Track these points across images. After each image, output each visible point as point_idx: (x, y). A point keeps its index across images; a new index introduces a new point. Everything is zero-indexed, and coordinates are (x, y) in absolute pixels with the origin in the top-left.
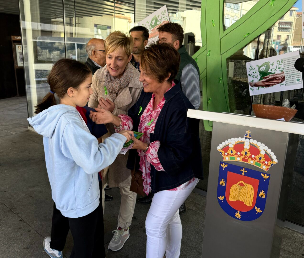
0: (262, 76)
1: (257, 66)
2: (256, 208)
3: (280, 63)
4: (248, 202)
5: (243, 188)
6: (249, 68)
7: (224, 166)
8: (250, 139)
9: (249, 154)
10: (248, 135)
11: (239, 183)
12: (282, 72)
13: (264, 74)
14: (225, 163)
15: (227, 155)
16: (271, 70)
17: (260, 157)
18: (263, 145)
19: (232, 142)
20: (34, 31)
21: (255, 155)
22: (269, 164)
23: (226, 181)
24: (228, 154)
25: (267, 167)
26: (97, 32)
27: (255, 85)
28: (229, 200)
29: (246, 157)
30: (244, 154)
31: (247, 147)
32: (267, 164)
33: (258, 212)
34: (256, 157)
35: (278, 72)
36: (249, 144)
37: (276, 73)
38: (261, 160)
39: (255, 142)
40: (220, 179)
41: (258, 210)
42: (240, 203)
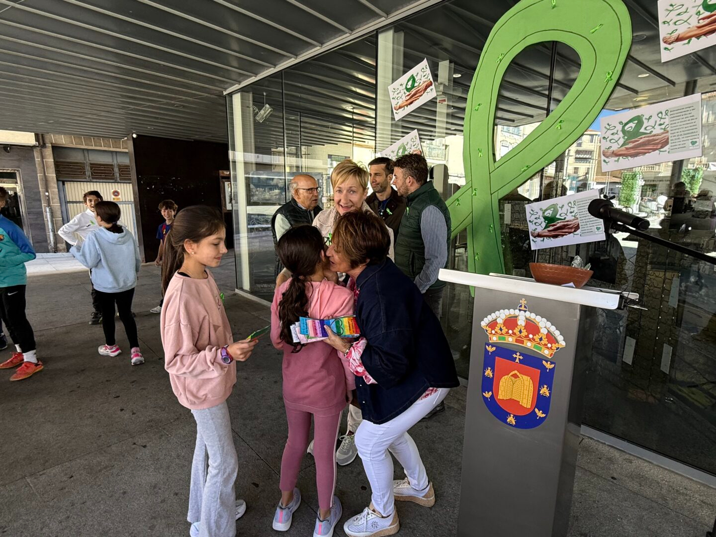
0: (548, 223)
1: (541, 209)
2: (536, 410)
3: (572, 206)
4: (525, 401)
5: (518, 382)
6: (530, 213)
7: (491, 349)
8: (525, 311)
9: (524, 333)
10: (523, 306)
11: (512, 373)
12: (575, 217)
13: (550, 220)
14: (492, 345)
15: (494, 334)
16: (560, 215)
17: (541, 337)
18: (544, 320)
19: (501, 315)
20: (246, 163)
21: (534, 335)
22: (553, 348)
23: (493, 370)
24: (496, 332)
25: (551, 352)
26: (331, 164)
27: (539, 236)
28: (499, 398)
29: (520, 337)
30: (518, 333)
31: (521, 322)
32: (551, 348)
33: (540, 417)
34: (534, 337)
35: (569, 217)
36: (524, 319)
37: (566, 220)
38: (542, 342)
39: (533, 316)
40: (485, 368)
41: (540, 414)
42: (514, 403)
